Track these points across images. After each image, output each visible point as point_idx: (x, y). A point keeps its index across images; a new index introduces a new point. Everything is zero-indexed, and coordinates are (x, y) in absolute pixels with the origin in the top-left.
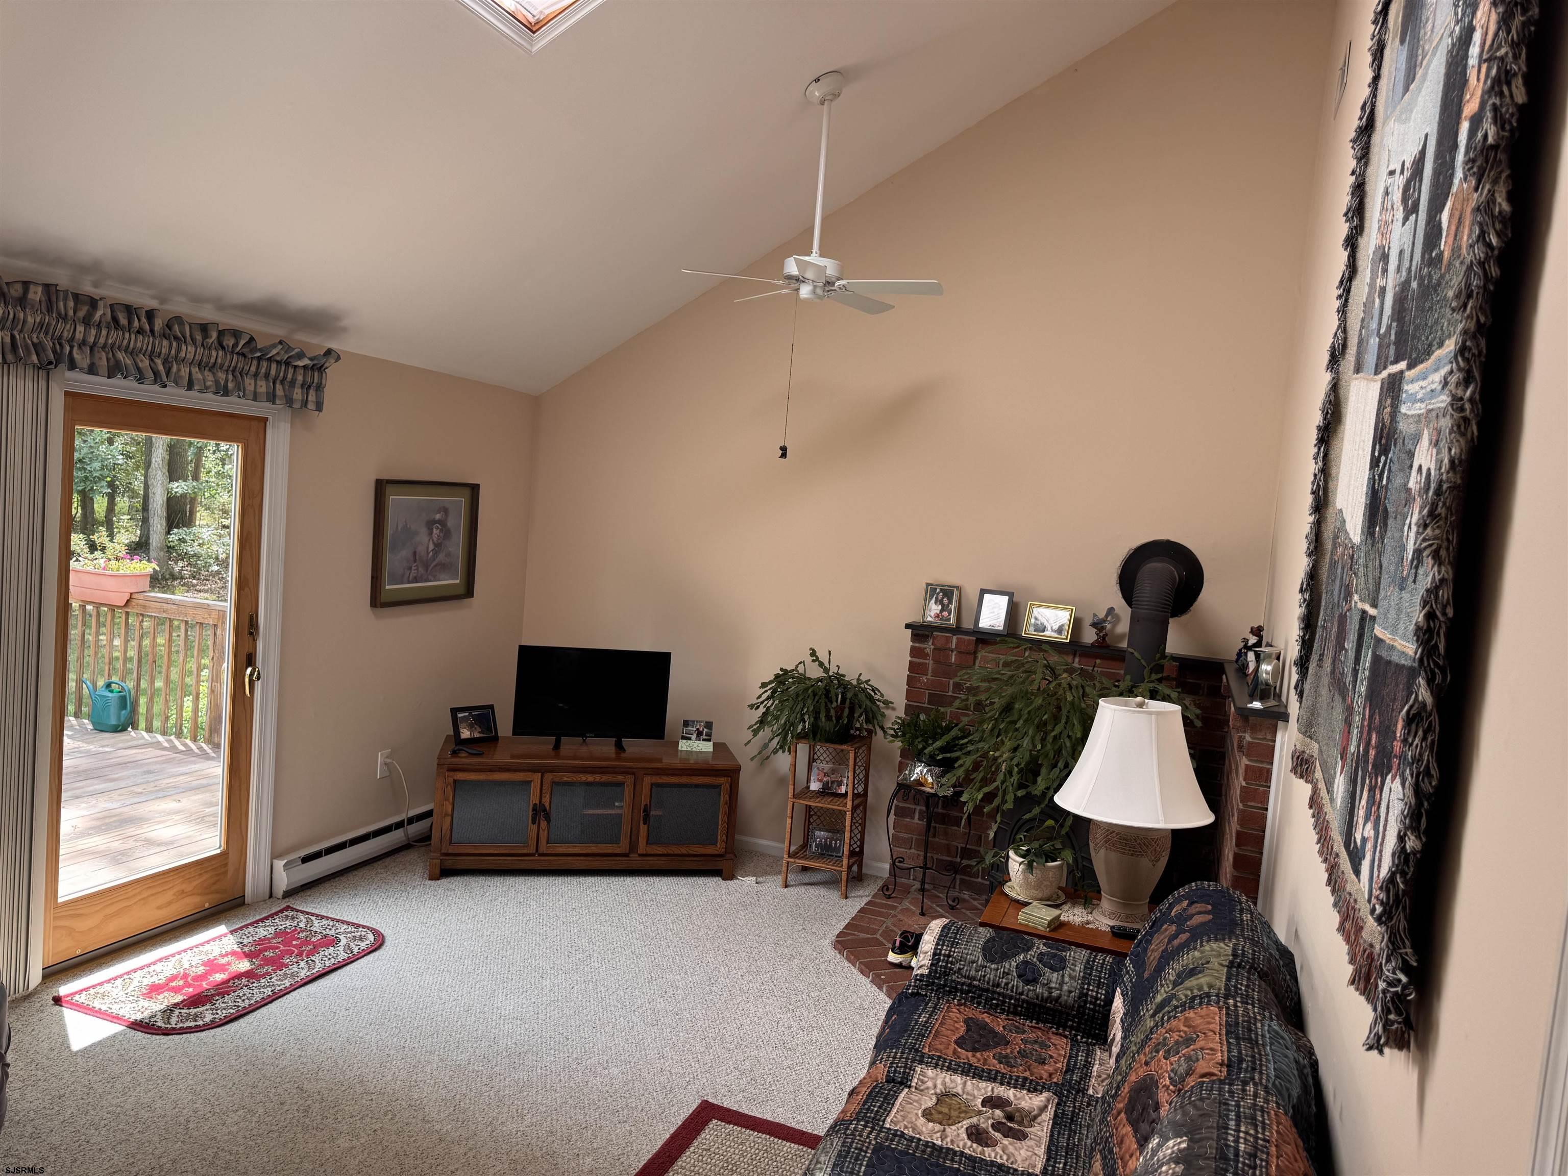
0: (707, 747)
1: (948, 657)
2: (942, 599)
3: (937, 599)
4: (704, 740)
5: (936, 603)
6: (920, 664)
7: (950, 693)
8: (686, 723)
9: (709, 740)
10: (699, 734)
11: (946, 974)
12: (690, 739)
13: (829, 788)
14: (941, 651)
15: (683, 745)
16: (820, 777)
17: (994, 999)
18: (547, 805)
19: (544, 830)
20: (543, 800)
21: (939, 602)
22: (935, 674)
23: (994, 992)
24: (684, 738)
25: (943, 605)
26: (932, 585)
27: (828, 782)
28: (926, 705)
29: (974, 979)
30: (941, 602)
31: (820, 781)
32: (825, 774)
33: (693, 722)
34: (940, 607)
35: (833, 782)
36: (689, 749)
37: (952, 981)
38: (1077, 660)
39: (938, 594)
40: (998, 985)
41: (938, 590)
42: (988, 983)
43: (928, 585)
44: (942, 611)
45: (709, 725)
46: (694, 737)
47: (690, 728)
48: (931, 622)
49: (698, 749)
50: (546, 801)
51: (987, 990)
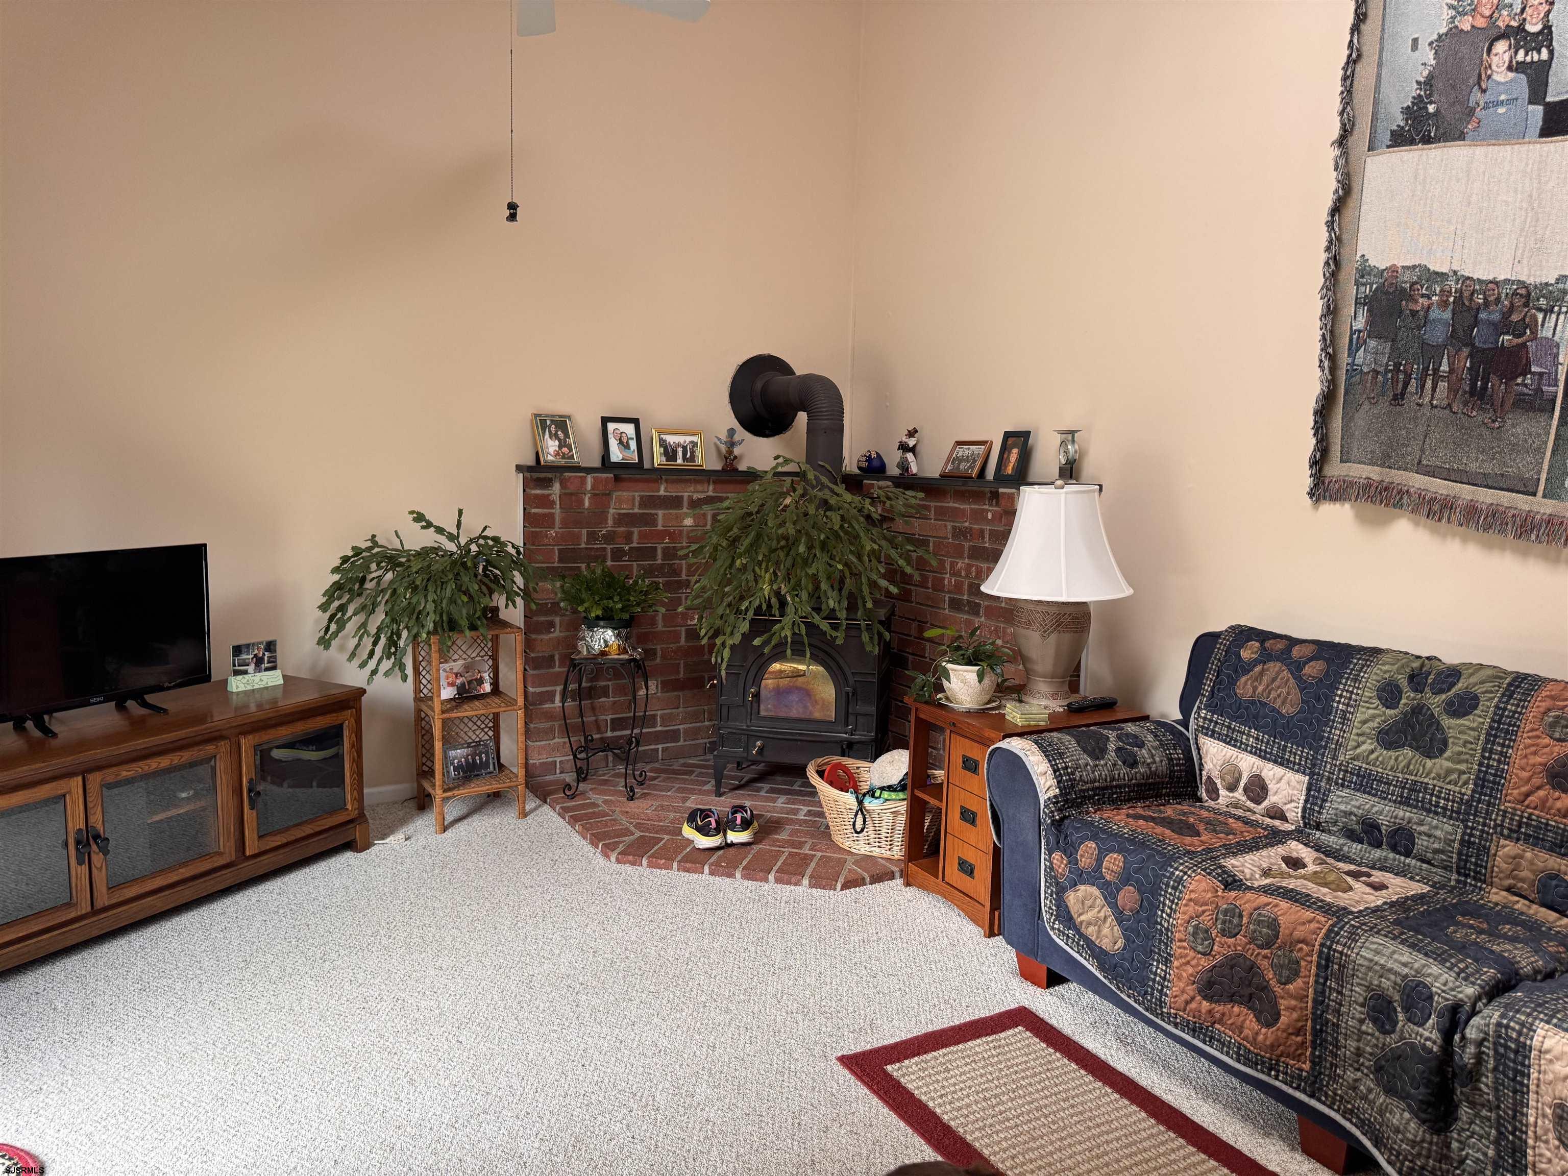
0: (274, 679)
1: (582, 502)
2: (556, 432)
3: (550, 432)
4: (267, 669)
5: (551, 438)
6: (545, 515)
7: (583, 546)
8: (237, 650)
9: (274, 668)
10: (259, 661)
11: (1073, 786)
12: (245, 672)
13: (467, 691)
14: (571, 498)
15: (237, 685)
16: (450, 680)
17: (1113, 794)
18: (99, 827)
19: (100, 869)
20: (92, 820)
21: (553, 436)
22: (565, 524)
23: (1111, 787)
24: (236, 673)
25: (560, 440)
26: (540, 415)
27: (463, 684)
28: (556, 565)
29: (1095, 781)
30: (557, 437)
31: (451, 684)
32: (456, 675)
33: (248, 646)
34: (557, 443)
35: (470, 682)
36: (249, 688)
37: (1081, 791)
38: (711, 488)
39: (550, 427)
40: (1113, 779)
41: (548, 423)
42: (1106, 780)
43: (536, 415)
44: (560, 447)
45: (270, 646)
46: (251, 668)
47: (244, 656)
48: (553, 462)
49: (262, 685)
50: (96, 820)
51: (1106, 788)
